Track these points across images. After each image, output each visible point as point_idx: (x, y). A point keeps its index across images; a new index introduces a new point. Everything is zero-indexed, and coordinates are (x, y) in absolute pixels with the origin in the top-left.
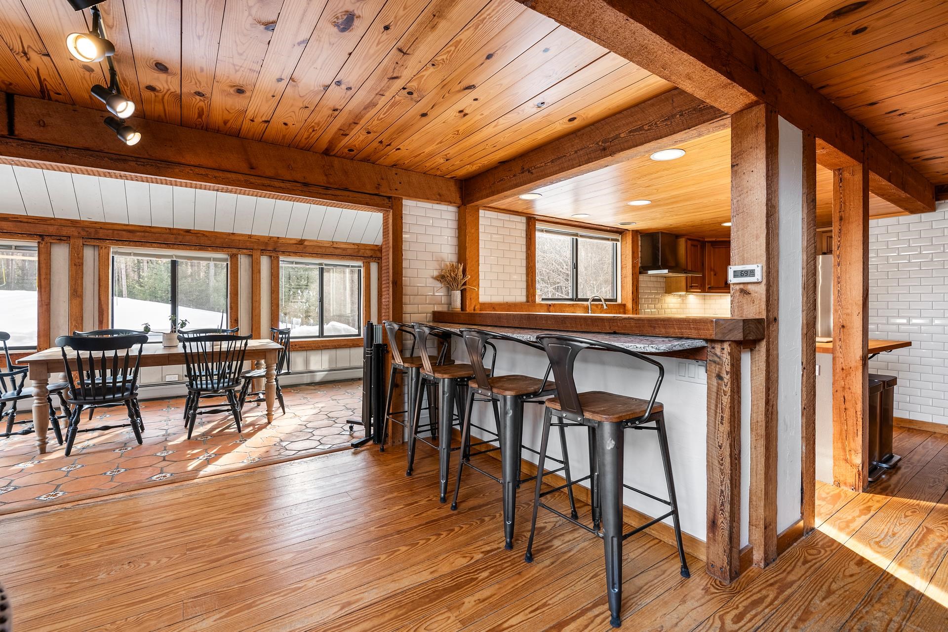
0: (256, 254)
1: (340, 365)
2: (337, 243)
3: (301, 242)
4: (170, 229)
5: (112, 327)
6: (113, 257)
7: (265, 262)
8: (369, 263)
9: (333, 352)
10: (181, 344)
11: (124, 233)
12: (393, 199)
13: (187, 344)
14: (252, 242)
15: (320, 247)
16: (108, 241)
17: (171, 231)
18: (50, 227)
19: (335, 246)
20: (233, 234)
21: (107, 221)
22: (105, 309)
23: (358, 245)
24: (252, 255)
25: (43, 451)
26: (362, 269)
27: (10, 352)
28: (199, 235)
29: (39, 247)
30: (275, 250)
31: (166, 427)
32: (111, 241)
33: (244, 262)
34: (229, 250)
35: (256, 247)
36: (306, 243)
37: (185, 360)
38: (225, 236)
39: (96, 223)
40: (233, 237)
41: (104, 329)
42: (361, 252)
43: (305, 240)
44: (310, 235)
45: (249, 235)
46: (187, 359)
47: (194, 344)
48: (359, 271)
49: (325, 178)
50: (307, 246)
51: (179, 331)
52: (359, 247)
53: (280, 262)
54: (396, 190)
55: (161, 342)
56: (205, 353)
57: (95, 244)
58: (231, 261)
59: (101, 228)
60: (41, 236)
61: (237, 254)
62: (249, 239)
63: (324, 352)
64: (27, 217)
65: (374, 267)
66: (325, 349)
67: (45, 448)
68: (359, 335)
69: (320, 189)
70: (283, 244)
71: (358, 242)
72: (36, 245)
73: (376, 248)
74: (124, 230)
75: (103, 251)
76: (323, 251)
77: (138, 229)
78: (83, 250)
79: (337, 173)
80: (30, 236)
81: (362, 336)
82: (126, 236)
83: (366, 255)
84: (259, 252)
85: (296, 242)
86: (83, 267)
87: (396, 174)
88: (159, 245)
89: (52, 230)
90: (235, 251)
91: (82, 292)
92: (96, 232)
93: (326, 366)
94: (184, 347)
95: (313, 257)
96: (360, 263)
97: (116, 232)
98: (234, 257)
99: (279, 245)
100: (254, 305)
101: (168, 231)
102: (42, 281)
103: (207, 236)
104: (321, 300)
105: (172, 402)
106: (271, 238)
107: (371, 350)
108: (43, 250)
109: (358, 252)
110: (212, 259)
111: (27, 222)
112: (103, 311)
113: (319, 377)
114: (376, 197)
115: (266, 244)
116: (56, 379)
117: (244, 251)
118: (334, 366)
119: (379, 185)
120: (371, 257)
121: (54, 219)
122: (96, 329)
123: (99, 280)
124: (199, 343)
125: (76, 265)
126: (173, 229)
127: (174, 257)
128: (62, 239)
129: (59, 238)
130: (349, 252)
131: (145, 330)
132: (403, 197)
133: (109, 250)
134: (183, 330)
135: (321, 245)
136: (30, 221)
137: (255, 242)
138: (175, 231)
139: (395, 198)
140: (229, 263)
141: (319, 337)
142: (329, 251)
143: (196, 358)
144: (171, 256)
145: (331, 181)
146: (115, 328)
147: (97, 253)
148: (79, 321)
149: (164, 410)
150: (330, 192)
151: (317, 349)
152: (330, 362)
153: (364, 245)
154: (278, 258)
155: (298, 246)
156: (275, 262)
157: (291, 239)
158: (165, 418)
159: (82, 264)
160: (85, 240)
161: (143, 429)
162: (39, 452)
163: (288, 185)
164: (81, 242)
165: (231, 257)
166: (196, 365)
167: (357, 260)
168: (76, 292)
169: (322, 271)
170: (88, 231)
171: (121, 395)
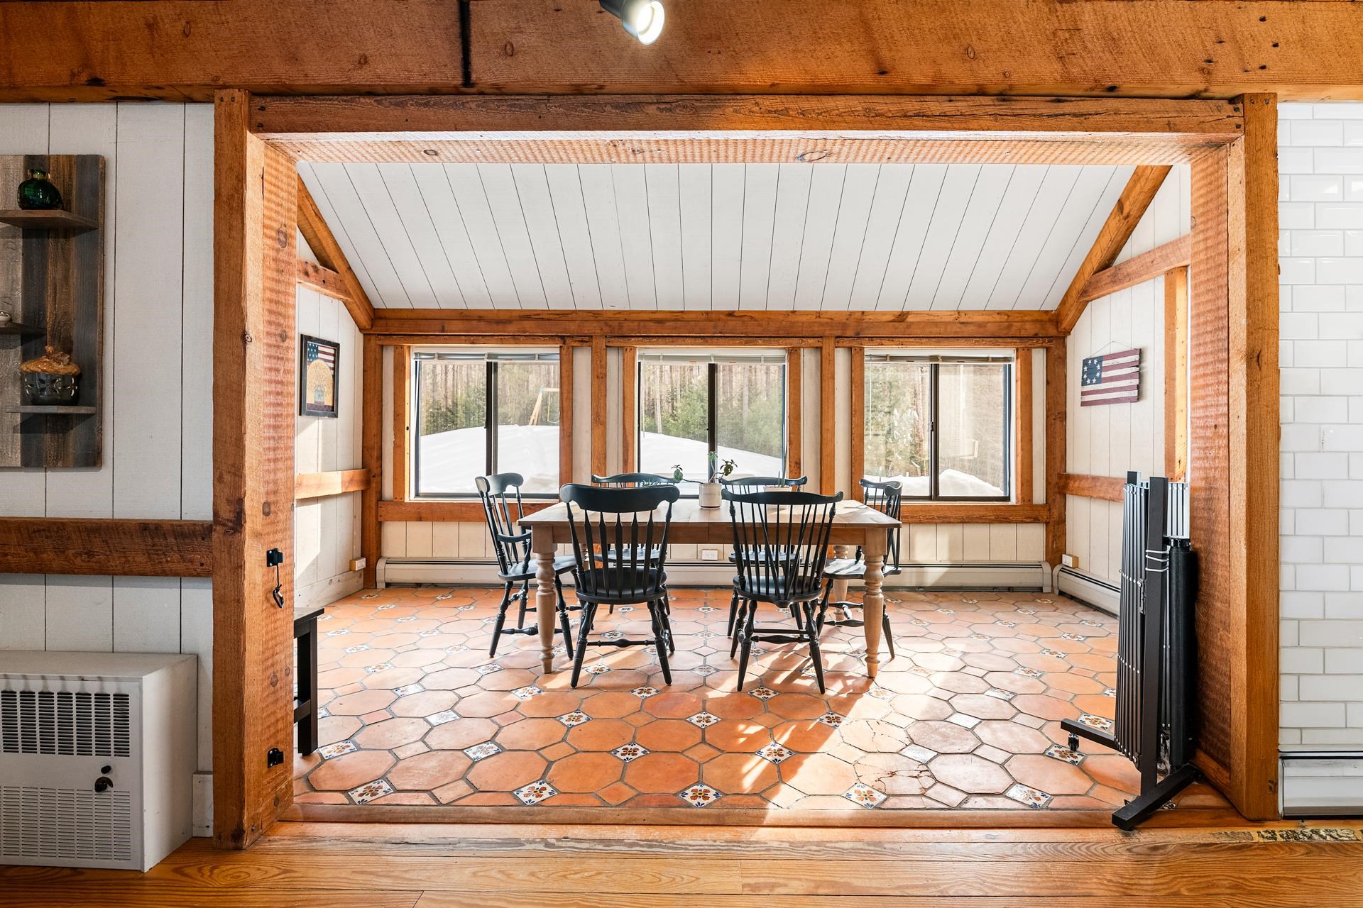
0: (828, 344)
1: (970, 557)
2: (966, 313)
3: (902, 317)
4: (707, 313)
5: (639, 471)
6: (639, 363)
7: (841, 358)
8: (1029, 349)
9: (957, 530)
10: (725, 504)
11: (652, 324)
12: (1247, 101)
13: (737, 504)
14: (822, 325)
15: (936, 324)
16: (633, 339)
17: (708, 316)
18: (571, 324)
19: (962, 320)
20: (793, 312)
21: (633, 308)
22: (630, 442)
23: (1008, 314)
24: (821, 348)
25: (548, 671)
26: (1013, 364)
27: (523, 501)
28: (745, 319)
29: (561, 354)
30: (858, 336)
31: (704, 651)
32: (636, 339)
33: (808, 360)
34: (788, 340)
35: (827, 333)
36: (910, 319)
37: (733, 536)
38: (781, 318)
39: (620, 312)
40: (792, 318)
41: (629, 472)
42: (1014, 328)
43: (908, 313)
44: (917, 304)
45: (817, 312)
46: (737, 534)
47: (747, 506)
48: (1008, 371)
49: (1057, 66)
50: (912, 323)
51: (721, 481)
52: (1010, 319)
53: (866, 358)
54: (1263, 67)
55: (696, 497)
56: (765, 525)
57: (618, 344)
58: (790, 361)
59: (625, 320)
60: (562, 337)
61: (800, 348)
62: (818, 320)
63: (942, 528)
64: (549, 312)
65: (1039, 358)
66: (943, 523)
67: (550, 664)
68: (1007, 499)
69: (1042, 105)
70: (872, 324)
71: (1007, 307)
72: (557, 351)
73: (1045, 318)
74: (651, 320)
75: (628, 354)
76: (941, 331)
77: (668, 316)
78: (606, 355)
79: (1090, 46)
80: (552, 338)
81: (1013, 501)
82: (653, 330)
83: (1023, 334)
84: (832, 342)
85: (892, 318)
86: (606, 380)
87: (1263, 19)
88: (693, 340)
89: (573, 327)
90: (795, 342)
91: (605, 417)
92: (621, 326)
93: (944, 557)
94: (733, 512)
95: (921, 344)
96: (1010, 352)
97: (642, 324)
98: (793, 353)
99: (865, 325)
100: (824, 436)
101: (705, 316)
102: (564, 402)
103: (756, 320)
104: (935, 428)
105: (711, 594)
106: (851, 314)
107: (1164, 556)
108: (565, 358)
109: (1009, 327)
110: (762, 359)
111: (548, 320)
112: (628, 448)
113: (932, 577)
114: (1195, 104)
115: (844, 326)
116: (564, 554)
117: (810, 341)
118: (958, 558)
119: (1210, 61)
120: (1036, 336)
121: (575, 312)
122: (621, 473)
123: (624, 398)
124: (756, 505)
125: (599, 375)
126: (712, 312)
127: (712, 359)
128: (584, 339)
129: (580, 339)
130: (991, 329)
131: (676, 477)
132: (1281, 91)
133: (634, 353)
134: (727, 478)
135: (936, 319)
136: (552, 317)
137: (827, 323)
138: (714, 316)
139: (1254, 97)
140: (786, 364)
141: (930, 498)
142: (951, 331)
143: (751, 534)
144: (709, 358)
145: (1075, 71)
146: (642, 472)
147: (621, 358)
148: (602, 460)
149: (701, 609)
150: (1067, 107)
151: (929, 523)
152: (952, 548)
153: (1020, 312)
154: (862, 349)
155: (897, 324)
156: (857, 358)
157: (884, 313)
158: (702, 628)
159: (606, 376)
160: (609, 339)
161: (672, 649)
162: (543, 671)
163: (962, 105)
164: (602, 343)
165: (790, 354)
166: (750, 547)
167: (1006, 345)
168: (599, 419)
169: (935, 371)
170: (610, 326)
171: (642, 591)
